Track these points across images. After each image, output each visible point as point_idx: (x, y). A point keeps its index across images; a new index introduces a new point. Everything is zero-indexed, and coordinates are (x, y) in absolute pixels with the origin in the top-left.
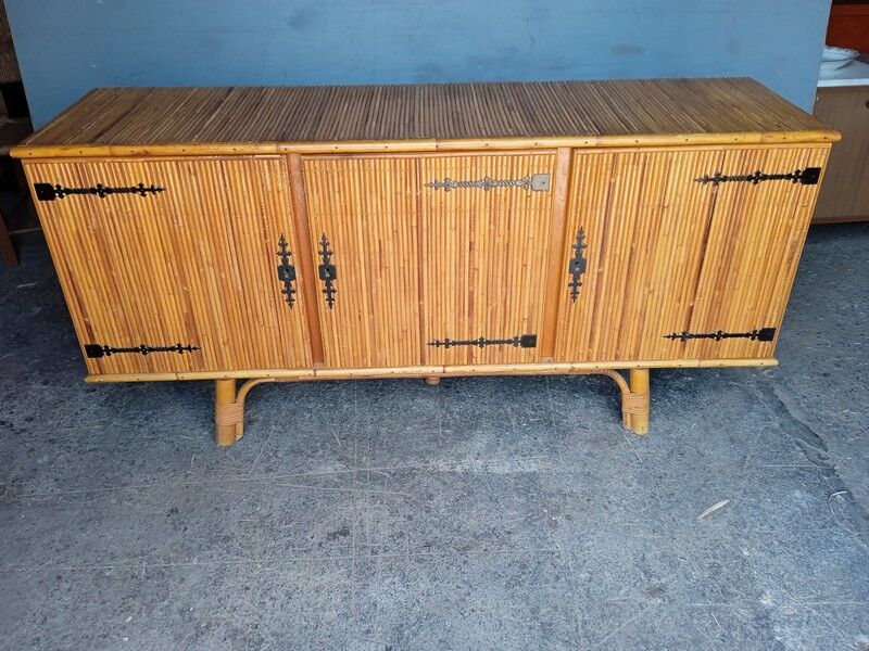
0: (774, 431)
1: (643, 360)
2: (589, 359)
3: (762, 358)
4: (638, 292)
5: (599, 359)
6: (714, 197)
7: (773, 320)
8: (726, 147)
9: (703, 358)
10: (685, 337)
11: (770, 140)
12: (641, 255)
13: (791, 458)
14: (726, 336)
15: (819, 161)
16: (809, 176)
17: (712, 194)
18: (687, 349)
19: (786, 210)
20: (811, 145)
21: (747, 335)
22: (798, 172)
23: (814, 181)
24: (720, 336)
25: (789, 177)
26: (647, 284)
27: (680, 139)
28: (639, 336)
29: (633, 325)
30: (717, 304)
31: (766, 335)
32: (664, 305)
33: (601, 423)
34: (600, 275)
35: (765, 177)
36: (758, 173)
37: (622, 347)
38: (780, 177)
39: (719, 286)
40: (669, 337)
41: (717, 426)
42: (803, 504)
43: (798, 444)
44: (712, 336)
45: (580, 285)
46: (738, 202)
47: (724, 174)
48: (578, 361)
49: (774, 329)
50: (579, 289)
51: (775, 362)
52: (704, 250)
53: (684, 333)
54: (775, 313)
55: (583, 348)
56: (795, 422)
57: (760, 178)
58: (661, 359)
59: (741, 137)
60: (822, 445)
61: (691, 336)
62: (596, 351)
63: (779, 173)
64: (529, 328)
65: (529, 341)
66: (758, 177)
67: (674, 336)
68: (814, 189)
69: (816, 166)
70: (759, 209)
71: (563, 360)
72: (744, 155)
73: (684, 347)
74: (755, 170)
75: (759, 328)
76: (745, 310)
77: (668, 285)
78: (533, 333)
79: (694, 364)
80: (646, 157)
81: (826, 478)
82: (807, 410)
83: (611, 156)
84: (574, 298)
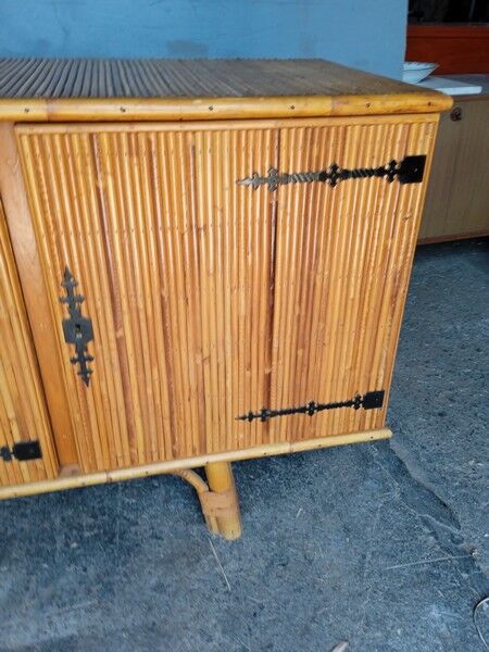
0: (395, 506)
1: (213, 453)
2: (133, 463)
3: (371, 430)
4: (186, 361)
5: (149, 460)
6: (273, 211)
7: (380, 382)
8: (279, 124)
9: (294, 439)
10: (266, 415)
11: (346, 109)
12: (178, 309)
13: (420, 549)
14: (321, 408)
15: (422, 145)
16: (410, 170)
17: (270, 206)
18: (272, 431)
19: (381, 224)
20: (409, 119)
21: (348, 404)
22: (393, 163)
23: (417, 178)
24: (312, 409)
25: (380, 172)
26: (199, 349)
27: (199, 108)
28: (202, 422)
29: (189, 410)
30: (301, 367)
31: (372, 400)
32: (229, 375)
33: (181, 527)
34: (120, 342)
35: (346, 174)
36: (334, 167)
37: (179, 439)
38: (369, 173)
39: (302, 342)
40: (244, 418)
41: (328, 508)
42: (443, 629)
43: (426, 523)
44: (302, 410)
45: (90, 359)
46: (310, 218)
47: (283, 170)
48: (118, 468)
49: (382, 393)
50: (91, 365)
51: (387, 433)
52: (272, 293)
53: (264, 411)
54: (382, 372)
55: (120, 447)
56: (418, 486)
57: (338, 176)
58: (238, 449)
59: (301, 106)
60: (453, 520)
61: (275, 414)
62: (141, 449)
63: (367, 167)
64: (23, 432)
65: (28, 451)
66: (336, 175)
67: (251, 417)
68: (418, 190)
69: (419, 153)
70: (343, 224)
71: (94, 469)
72: (310, 137)
73: (267, 428)
74: (329, 164)
75: (362, 394)
76: (342, 372)
77: (228, 347)
78: (33, 438)
79: (284, 448)
80: (149, 142)
81: (465, 576)
82: (428, 466)
83: (85, 138)
84: (86, 380)
